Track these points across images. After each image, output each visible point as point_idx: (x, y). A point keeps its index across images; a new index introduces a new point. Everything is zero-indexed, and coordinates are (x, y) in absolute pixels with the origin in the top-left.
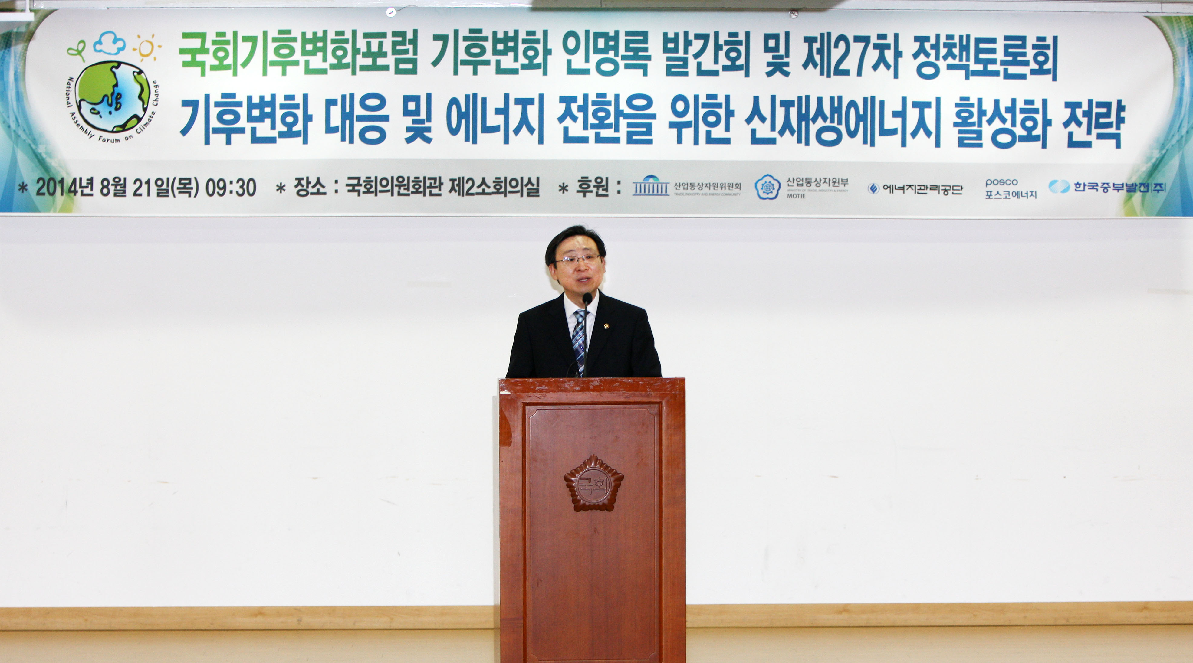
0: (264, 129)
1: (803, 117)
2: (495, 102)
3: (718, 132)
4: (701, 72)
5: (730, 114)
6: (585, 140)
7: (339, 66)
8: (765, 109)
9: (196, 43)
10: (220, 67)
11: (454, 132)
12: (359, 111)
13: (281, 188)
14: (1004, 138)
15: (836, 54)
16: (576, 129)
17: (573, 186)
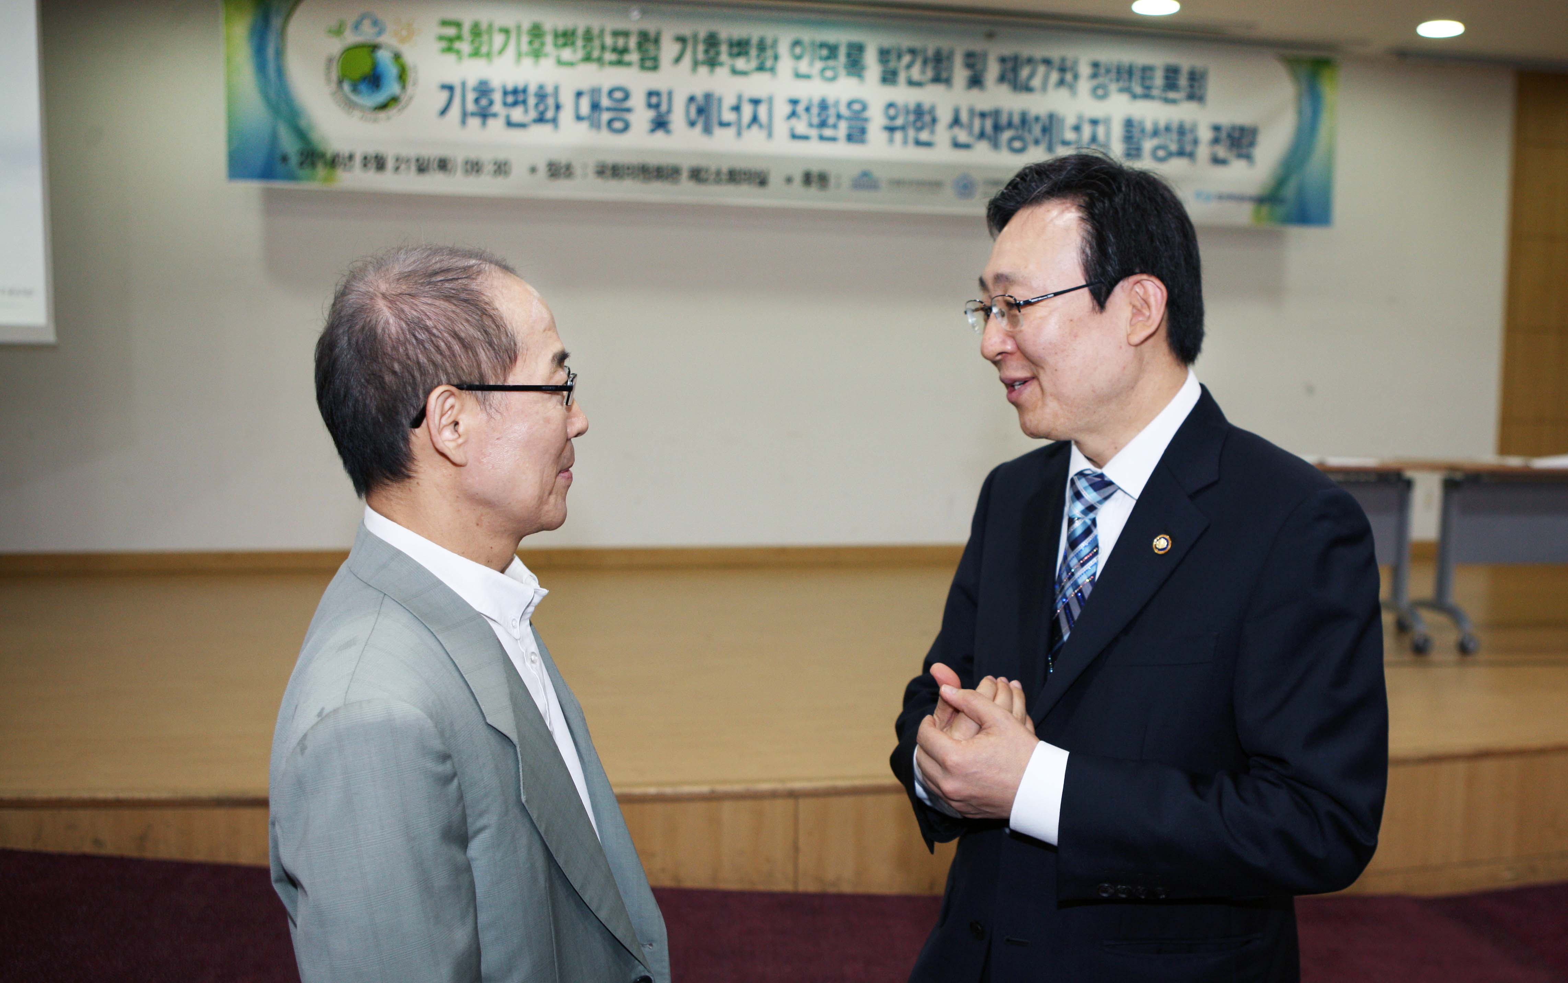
0: (517, 114)
1: (997, 128)
2: (729, 101)
3: (924, 136)
4: (911, 83)
5: (934, 121)
6: (805, 138)
7: (588, 59)
8: (964, 117)
9: (451, 31)
10: (476, 54)
11: (692, 124)
12: (605, 102)
13: (533, 170)
14: (1161, 153)
15: (1025, 72)
16: (801, 127)
17: (798, 178)
